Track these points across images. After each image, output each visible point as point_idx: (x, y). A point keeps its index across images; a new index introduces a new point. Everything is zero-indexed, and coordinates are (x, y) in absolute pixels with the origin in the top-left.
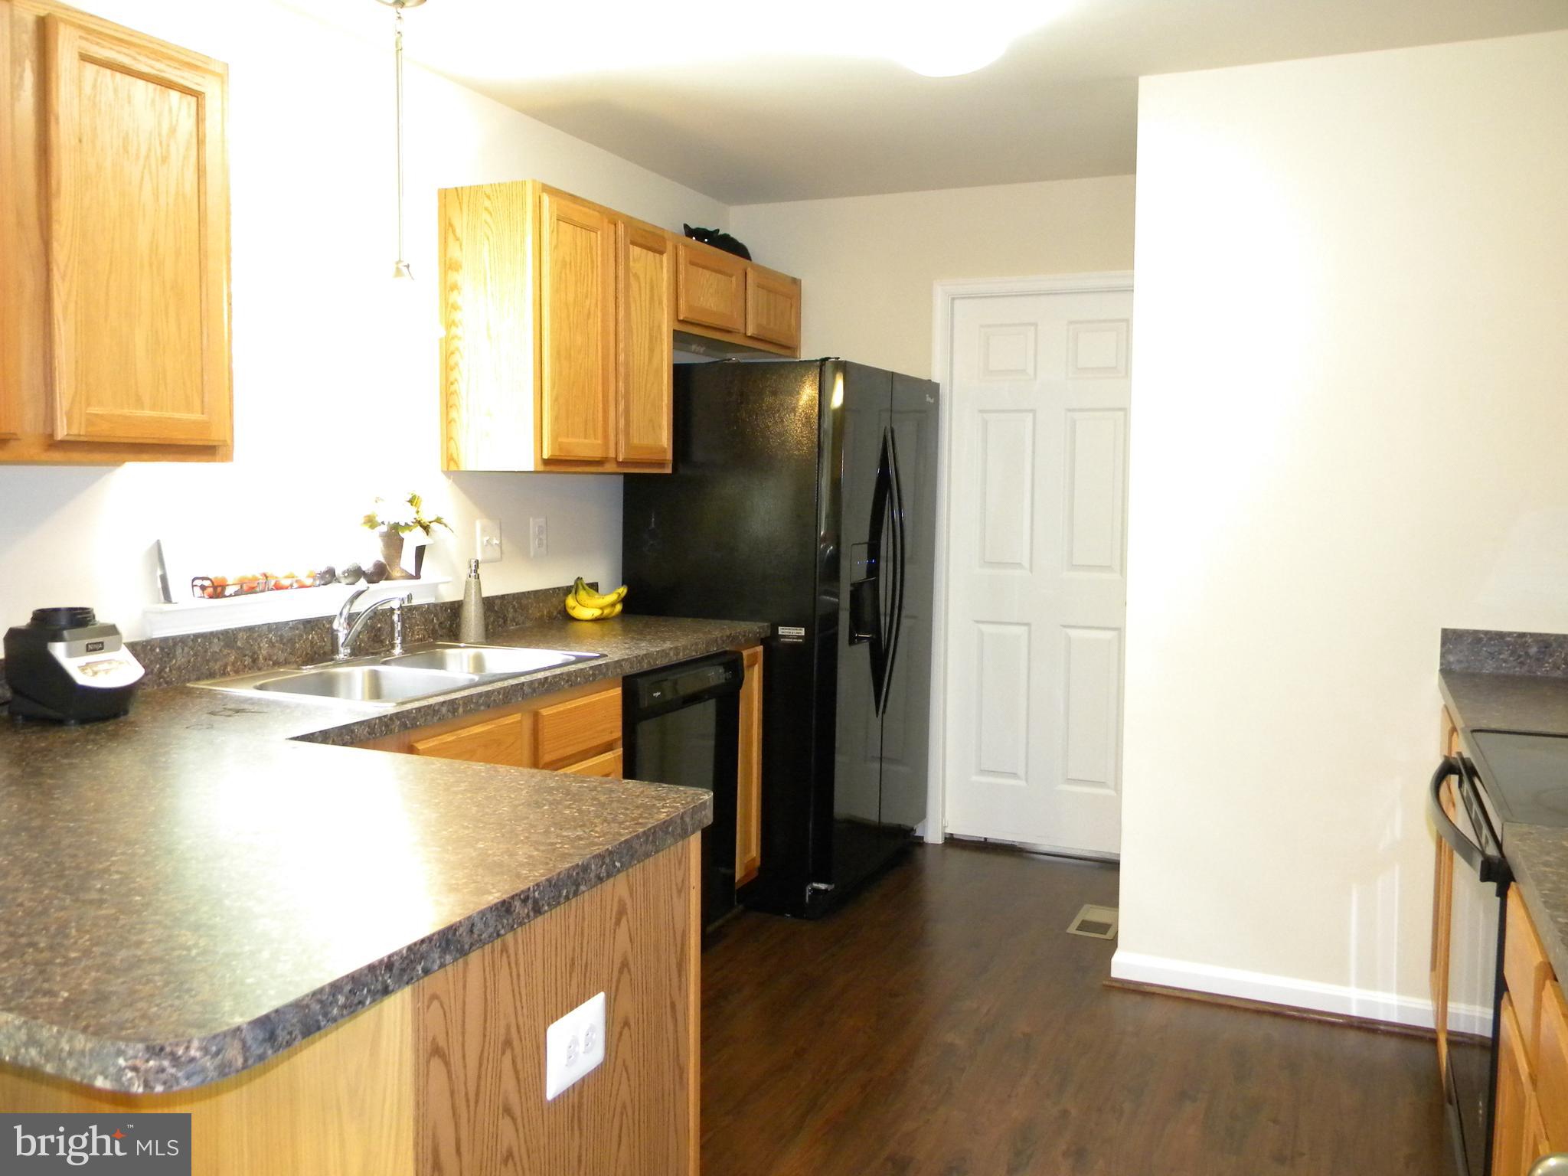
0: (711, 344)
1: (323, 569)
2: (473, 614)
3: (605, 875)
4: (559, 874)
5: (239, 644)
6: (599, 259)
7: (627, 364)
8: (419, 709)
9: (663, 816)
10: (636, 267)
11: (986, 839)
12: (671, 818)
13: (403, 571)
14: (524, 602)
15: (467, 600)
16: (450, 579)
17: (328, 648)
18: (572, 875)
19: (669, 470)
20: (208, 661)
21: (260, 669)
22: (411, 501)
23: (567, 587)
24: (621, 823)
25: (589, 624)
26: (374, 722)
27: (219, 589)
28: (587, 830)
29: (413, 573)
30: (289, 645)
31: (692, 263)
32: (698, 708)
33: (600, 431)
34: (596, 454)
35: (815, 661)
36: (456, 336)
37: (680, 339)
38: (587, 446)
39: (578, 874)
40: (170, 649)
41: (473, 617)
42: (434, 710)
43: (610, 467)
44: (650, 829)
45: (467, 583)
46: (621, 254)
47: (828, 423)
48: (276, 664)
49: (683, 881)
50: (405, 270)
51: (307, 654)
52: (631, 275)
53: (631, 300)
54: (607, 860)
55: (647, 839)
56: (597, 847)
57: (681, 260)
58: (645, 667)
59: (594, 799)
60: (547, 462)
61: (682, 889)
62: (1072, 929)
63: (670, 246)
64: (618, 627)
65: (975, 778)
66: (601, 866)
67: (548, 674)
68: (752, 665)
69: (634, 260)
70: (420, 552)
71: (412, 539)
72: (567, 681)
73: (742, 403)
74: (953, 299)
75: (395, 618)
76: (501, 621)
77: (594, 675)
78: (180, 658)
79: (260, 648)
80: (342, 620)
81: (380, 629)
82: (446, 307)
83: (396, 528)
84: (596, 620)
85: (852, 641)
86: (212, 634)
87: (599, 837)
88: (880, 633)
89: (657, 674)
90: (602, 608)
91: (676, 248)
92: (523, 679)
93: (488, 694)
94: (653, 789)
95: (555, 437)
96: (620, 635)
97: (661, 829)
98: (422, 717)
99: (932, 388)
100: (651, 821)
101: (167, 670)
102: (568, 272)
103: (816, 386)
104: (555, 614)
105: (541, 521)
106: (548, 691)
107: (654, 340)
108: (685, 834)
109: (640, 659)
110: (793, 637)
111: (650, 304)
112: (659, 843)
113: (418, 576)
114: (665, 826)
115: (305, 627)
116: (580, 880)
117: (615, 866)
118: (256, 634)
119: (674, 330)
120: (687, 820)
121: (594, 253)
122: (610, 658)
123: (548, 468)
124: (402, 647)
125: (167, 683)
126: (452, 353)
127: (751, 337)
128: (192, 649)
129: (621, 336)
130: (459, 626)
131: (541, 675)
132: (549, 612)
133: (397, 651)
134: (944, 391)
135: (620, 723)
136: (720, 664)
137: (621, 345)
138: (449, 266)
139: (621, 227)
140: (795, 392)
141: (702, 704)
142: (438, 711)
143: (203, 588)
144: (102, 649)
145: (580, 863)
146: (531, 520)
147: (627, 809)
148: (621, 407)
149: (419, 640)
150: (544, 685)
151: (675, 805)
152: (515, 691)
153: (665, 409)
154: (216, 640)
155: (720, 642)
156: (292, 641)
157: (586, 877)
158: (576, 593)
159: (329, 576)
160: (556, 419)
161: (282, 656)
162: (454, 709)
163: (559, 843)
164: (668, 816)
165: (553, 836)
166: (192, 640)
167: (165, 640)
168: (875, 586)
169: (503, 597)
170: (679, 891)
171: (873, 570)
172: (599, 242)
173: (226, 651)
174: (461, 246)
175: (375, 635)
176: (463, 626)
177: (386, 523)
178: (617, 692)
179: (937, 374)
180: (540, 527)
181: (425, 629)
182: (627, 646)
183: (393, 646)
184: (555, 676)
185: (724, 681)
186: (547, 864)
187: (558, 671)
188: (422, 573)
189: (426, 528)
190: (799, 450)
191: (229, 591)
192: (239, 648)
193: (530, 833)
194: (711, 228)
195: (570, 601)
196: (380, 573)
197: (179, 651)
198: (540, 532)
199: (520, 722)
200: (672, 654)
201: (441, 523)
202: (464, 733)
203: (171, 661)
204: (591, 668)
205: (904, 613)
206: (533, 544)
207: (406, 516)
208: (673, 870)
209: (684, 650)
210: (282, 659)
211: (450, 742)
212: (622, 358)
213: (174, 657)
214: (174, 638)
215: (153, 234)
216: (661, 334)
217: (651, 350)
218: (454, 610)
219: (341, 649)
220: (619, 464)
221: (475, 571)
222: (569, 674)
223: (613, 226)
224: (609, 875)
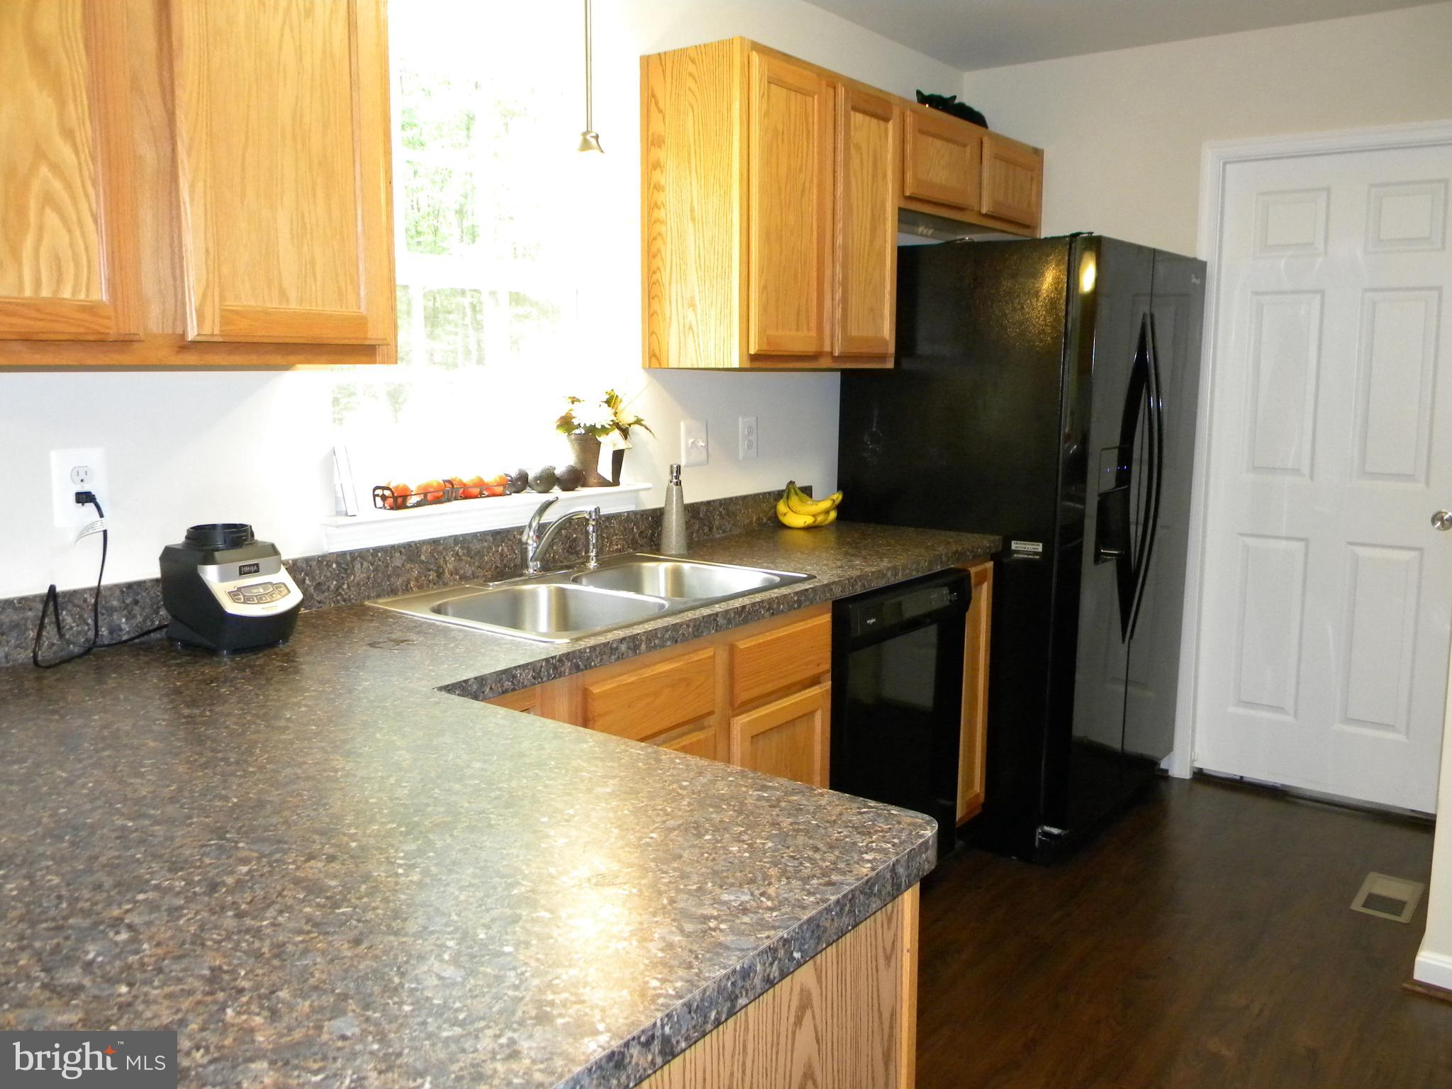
0: (940, 223)
1: (514, 473)
2: (674, 524)
3: (777, 974)
4: (705, 991)
5: (423, 558)
6: (816, 127)
7: (845, 248)
8: (593, 648)
9: (865, 869)
10: (859, 137)
11: (1242, 777)
12: (877, 874)
13: (600, 477)
14: (732, 508)
15: (668, 508)
16: (650, 485)
17: (518, 561)
18: (725, 988)
19: (890, 365)
20: (389, 577)
21: (445, 584)
22: (608, 402)
23: (779, 491)
24: (806, 880)
25: (801, 533)
26: (539, 665)
27: (400, 500)
28: (757, 893)
29: (609, 477)
30: (477, 558)
31: (922, 132)
32: (919, 634)
33: (813, 324)
34: (811, 348)
35: (1054, 579)
36: (659, 220)
37: (906, 218)
38: (798, 339)
39: (733, 984)
40: (347, 565)
41: (674, 525)
42: (611, 648)
43: (825, 363)
44: (845, 896)
45: (669, 490)
46: (841, 120)
47: (1075, 311)
48: (463, 578)
49: (893, 943)
50: (593, 141)
51: (497, 567)
52: (852, 146)
53: (852, 173)
54: (781, 953)
55: (842, 909)
56: (767, 933)
57: (909, 128)
58: (859, 590)
59: (775, 824)
60: (754, 358)
61: (890, 955)
62: (1357, 905)
63: (896, 113)
64: (832, 538)
65: (1232, 709)
66: (771, 964)
67: (746, 601)
68: (980, 583)
69: (856, 129)
70: (618, 457)
71: (610, 443)
72: (768, 610)
73: (975, 288)
74: (1225, 164)
75: (591, 528)
76: (706, 529)
77: (799, 602)
78: (359, 573)
79: (446, 562)
80: (531, 534)
81: (575, 540)
82: (649, 188)
83: (592, 430)
84: (807, 528)
85: (1098, 558)
86: (393, 547)
87: (771, 909)
88: (1129, 548)
89: (871, 598)
90: (814, 516)
91: (903, 115)
92: (717, 608)
93: (675, 627)
94: (855, 811)
95: (762, 331)
96: (832, 549)
97: (861, 892)
98: (597, 657)
99: (1199, 268)
100: (850, 879)
101: (345, 586)
102: (780, 143)
103: (1064, 267)
104: (765, 520)
105: (752, 420)
106: (745, 621)
107: (876, 221)
108: (897, 891)
109: (853, 581)
110: (1028, 553)
111: (873, 179)
112: (859, 911)
113: (616, 482)
114: (868, 888)
115: (494, 539)
116: (737, 992)
117: (792, 958)
118: (441, 547)
119: (899, 209)
120: (901, 870)
121: (811, 121)
122: (820, 581)
123: (757, 365)
124: (597, 560)
125: (344, 601)
126: (655, 239)
127: (986, 216)
128: (372, 564)
129: (840, 214)
130: (660, 534)
131: (737, 603)
132: (759, 519)
133: (592, 564)
134: (1211, 271)
135: (828, 655)
136: (945, 585)
137: (840, 225)
138: (651, 141)
139: (841, 91)
140: (1037, 275)
141: (922, 630)
142: (617, 649)
143: (384, 498)
144: (257, 571)
145: (738, 968)
146: (740, 420)
147: (816, 849)
148: (838, 296)
149: (617, 550)
150: (740, 616)
151: (884, 845)
152: (707, 622)
153: (887, 297)
154: (398, 554)
155: (944, 559)
156: (479, 553)
157: (748, 984)
158: (788, 498)
159: (520, 483)
160: (764, 309)
161: (469, 570)
162: (635, 646)
163: (715, 918)
164: (873, 869)
165: (707, 900)
166: (372, 555)
167: (343, 554)
168: (1126, 494)
169: (709, 503)
170: (888, 959)
171: (1123, 478)
172: (816, 107)
173: (408, 566)
174: (664, 118)
175: (570, 547)
176: (664, 535)
177: (582, 425)
178: (826, 618)
179: (1202, 252)
180: (750, 427)
181: (624, 540)
182: (839, 563)
183: (588, 558)
184: (754, 604)
185: (948, 603)
186: (690, 966)
187: (758, 598)
188: (621, 479)
189: (625, 432)
190: (1041, 341)
191: (413, 500)
192: (422, 562)
193: (678, 891)
194: (947, 95)
195: (782, 507)
196: (574, 480)
197: (358, 566)
198: (750, 433)
199: (713, 657)
200: (889, 574)
201: (641, 425)
202: (648, 673)
203: (349, 576)
204: (796, 593)
205: (1159, 522)
206: (742, 446)
207: (602, 416)
208: (879, 931)
209: (904, 570)
210: (469, 574)
211: (632, 683)
212: (839, 240)
213: (353, 573)
214: (351, 553)
215: (297, 99)
216: (884, 214)
217: (873, 229)
218: (655, 518)
219: (531, 564)
220: (835, 359)
221: (677, 477)
222: (770, 601)
223: (831, 91)
224: (783, 975)
